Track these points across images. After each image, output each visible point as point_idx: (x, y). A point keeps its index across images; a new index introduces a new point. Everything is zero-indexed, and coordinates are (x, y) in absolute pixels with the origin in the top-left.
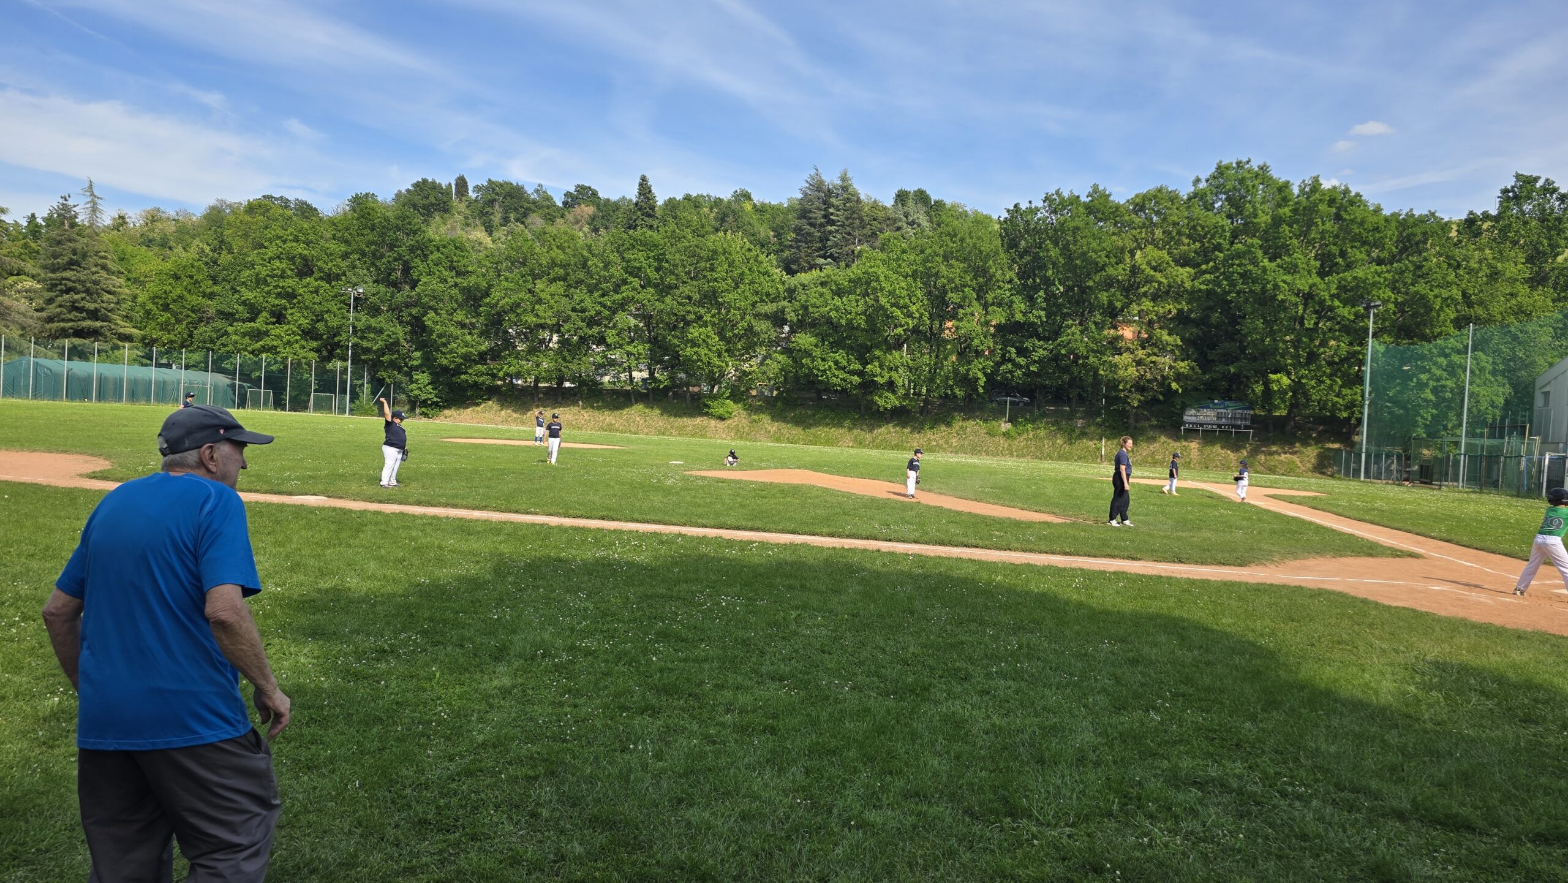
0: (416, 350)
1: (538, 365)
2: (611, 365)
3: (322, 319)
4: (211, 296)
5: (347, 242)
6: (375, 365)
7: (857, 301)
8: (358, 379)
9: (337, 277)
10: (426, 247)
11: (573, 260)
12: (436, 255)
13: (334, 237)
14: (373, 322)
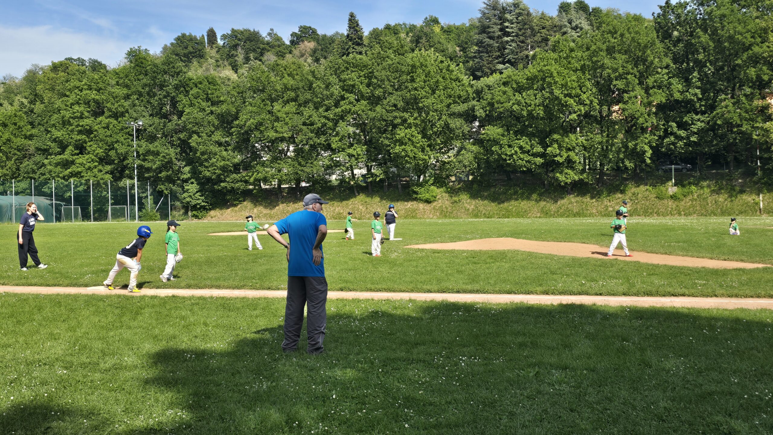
0: (185, 166)
1: (279, 171)
2: (336, 166)
3: (113, 148)
4: (30, 137)
5: (127, 86)
6: (156, 181)
7: (535, 95)
8: (143, 193)
9: (122, 115)
10: (187, 85)
11: (301, 85)
12: (195, 91)
13: (118, 84)
14: (151, 147)
